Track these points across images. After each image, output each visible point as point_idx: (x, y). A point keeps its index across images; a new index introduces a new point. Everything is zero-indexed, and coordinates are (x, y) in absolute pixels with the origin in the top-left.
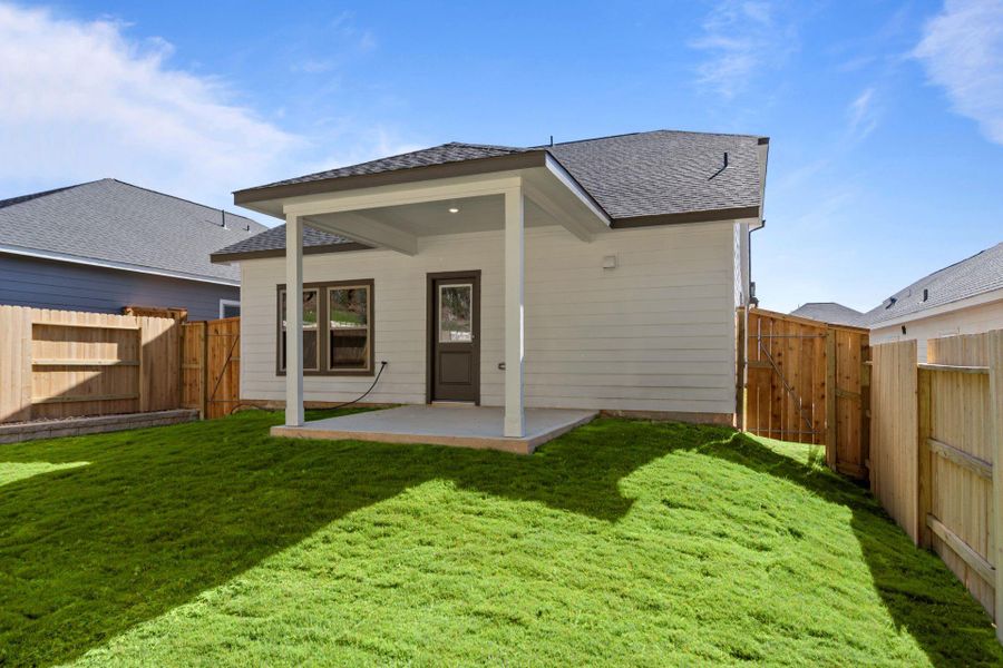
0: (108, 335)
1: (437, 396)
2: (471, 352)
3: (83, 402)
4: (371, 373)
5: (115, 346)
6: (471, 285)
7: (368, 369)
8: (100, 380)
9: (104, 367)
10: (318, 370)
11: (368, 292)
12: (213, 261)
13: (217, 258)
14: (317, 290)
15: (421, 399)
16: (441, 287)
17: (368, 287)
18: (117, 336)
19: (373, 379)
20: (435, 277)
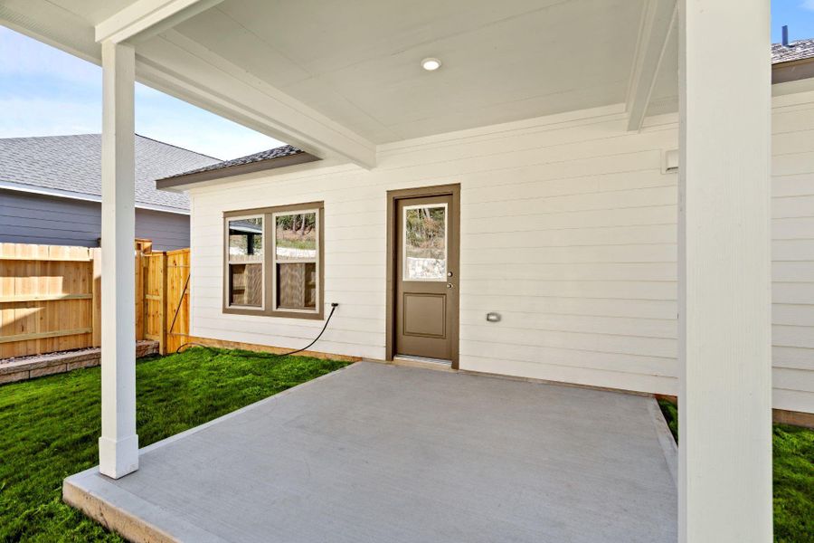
0: (49, 268)
1: (399, 351)
2: (447, 294)
3: (13, 342)
4: (320, 317)
5: (60, 279)
6: (445, 205)
7: (317, 311)
8: (38, 317)
9: (44, 302)
10: (263, 308)
11: (317, 217)
12: (158, 187)
13: (163, 184)
14: (263, 216)
15: (380, 353)
16: (405, 209)
17: (317, 211)
18: (62, 268)
19: (321, 324)
20: (397, 196)
